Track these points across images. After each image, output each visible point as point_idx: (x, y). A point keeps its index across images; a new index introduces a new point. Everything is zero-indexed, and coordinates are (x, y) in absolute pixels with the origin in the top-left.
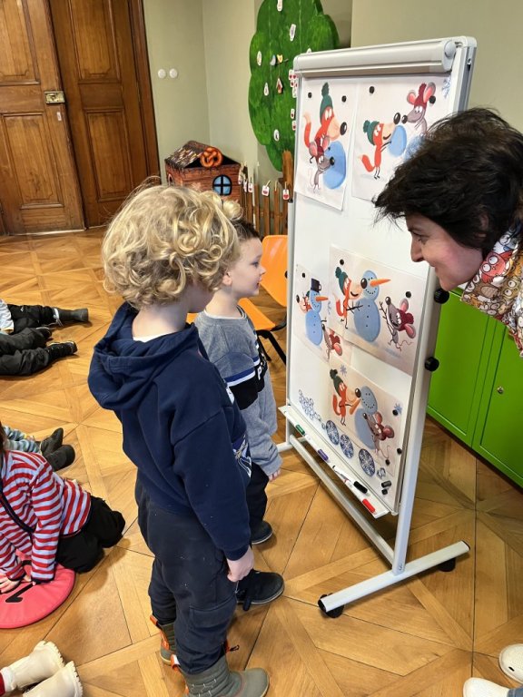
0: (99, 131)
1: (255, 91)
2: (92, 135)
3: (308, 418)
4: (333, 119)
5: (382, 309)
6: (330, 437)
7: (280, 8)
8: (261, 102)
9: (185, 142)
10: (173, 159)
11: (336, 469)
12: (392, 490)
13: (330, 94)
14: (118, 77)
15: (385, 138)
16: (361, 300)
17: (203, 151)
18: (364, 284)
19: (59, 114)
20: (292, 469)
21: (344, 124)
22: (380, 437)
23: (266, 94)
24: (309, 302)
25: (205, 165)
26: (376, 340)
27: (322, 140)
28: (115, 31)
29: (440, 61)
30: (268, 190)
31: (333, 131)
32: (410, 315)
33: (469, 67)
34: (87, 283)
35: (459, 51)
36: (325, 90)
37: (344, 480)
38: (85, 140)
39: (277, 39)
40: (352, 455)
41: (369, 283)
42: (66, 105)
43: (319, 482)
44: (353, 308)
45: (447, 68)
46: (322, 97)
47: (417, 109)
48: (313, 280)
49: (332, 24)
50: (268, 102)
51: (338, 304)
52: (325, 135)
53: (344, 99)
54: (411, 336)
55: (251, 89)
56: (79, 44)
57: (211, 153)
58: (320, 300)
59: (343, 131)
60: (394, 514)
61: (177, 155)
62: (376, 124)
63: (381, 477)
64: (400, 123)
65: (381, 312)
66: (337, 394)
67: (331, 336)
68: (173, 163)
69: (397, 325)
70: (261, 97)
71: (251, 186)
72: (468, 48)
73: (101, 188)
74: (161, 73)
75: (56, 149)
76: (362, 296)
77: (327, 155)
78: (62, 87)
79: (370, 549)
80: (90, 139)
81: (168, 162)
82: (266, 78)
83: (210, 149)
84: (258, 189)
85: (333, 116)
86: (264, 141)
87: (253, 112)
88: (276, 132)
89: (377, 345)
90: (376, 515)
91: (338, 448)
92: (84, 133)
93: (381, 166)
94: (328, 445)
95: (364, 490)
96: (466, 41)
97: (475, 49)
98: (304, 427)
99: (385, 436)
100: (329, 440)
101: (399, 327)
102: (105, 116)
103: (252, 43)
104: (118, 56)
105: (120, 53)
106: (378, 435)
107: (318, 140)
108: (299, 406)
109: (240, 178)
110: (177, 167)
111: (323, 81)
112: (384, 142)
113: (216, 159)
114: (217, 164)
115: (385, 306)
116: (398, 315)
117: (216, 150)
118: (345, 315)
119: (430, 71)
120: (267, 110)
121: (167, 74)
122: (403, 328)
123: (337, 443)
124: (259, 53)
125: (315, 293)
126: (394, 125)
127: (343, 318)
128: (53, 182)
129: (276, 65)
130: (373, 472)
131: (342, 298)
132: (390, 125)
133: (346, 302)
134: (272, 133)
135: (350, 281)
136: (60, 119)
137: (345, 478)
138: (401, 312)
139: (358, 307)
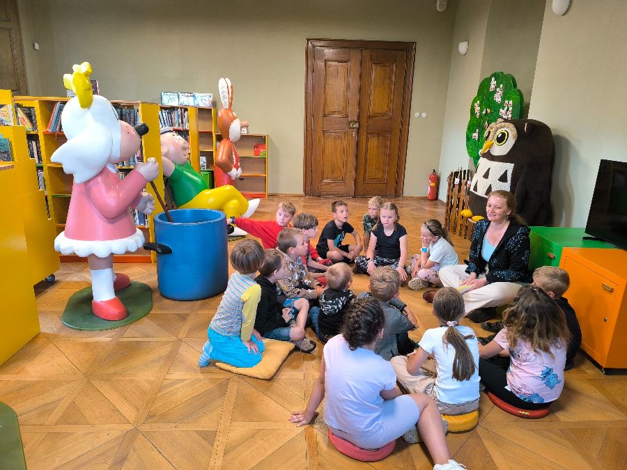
0: (373, 144)
1: (471, 127)
2: (369, 146)
19: (354, 133)
28: (394, 92)
38: (364, 149)
39: (488, 100)
42: (359, 129)
49: (521, 95)
73: (367, 175)
74: (417, 115)
78: (359, 119)
80: (367, 148)
86: (472, 156)
87: (468, 139)
102: (378, 136)
105: (394, 104)
121: (420, 115)
129: (486, 114)
134: (478, 151)
136: (354, 136)
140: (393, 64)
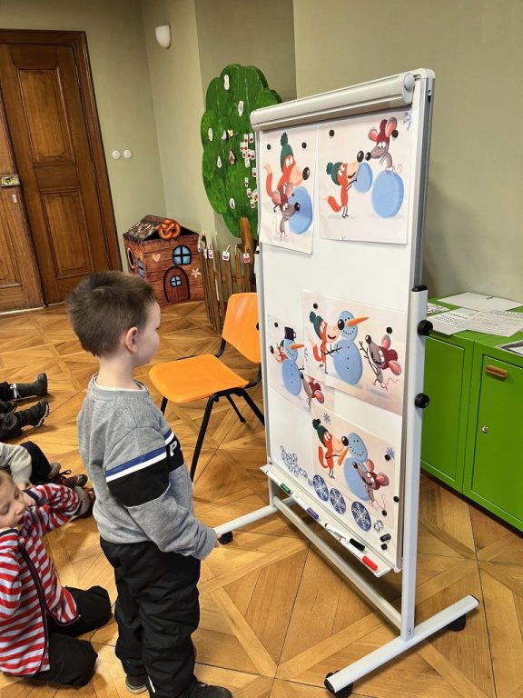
0: (55, 210)
1: (208, 165)
2: (49, 215)
3: (292, 475)
4: (294, 167)
5: (363, 349)
6: (318, 493)
7: (227, 86)
8: (215, 174)
9: (143, 217)
10: (132, 233)
11: (328, 527)
12: (392, 544)
13: (290, 142)
14: (73, 159)
15: (350, 177)
16: (340, 342)
17: (161, 223)
18: (341, 326)
19: (14, 196)
20: (279, 534)
21: (307, 169)
22: (374, 485)
23: (219, 166)
24: (285, 352)
25: (163, 236)
26: (360, 381)
27: (284, 187)
28: (68, 118)
29: (400, 95)
30: (228, 255)
31: (295, 177)
32: (394, 351)
33: (429, 99)
34: (48, 359)
35: (418, 84)
36: (284, 140)
37: (338, 539)
38: (42, 220)
39: (226, 116)
40: (344, 510)
41: (346, 323)
42: (21, 188)
43: (310, 545)
44: (332, 351)
45: (408, 101)
46: (281, 147)
47: (380, 145)
48: (286, 328)
49: (278, 98)
50: (221, 174)
51: (315, 349)
52: (288, 183)
53: (304, 145)
54: (397, 373)
55: (204, 162)
56: (32, 129)
57: (168, 225)
58: (295, 348)
59: (306, 175)
60: (397, 570)
61: (135, 229)
62: (339, 164)
63: (378, 530)
64: (364, 161)
65: (362, 352)
66: (322, 446)
67: (311, 384)
68: (131, 237)
69: (380, 364)
70: (214, 169)
71: (211, 253)
72: (427, 79)
73: (59, 265)
74: (115, 154)
75: (13, 230)
76: (340, 338)
77: (292, 202)
78: (17, 170)
79: (372, 614)
80: (46, 220)
81: (126, 236)
82: (218, 152)
83: (167, 222)
84: (218, 255)
85: (294, 163)
86: (220, 211)
87: (207, 184)
88: (232, 200)
89: (360, 387)
90: (378, 574)
91: (328, 504)
92: (40, 214)
93: (348, 204)
94: (316, 501)
95: (361, 547)
96: (424, 73)
97: (434, 80)
98: (290, 486)
99: (378, 485)
100: (317, 497)
101: (383, 365)
102: (61, 196)
103: (203, 121)
104: (72, 141)
105: (74, 137)
106: (371, 484)
107: (280, 188)
108: (282, 464)
109: (199, 246)
110: (136, 241)
111: (281, 132)
112: (349, 180)
113: (174, 231)
114: (175, 235)
115: (366, 345)
116: (381, 352)
117: (174, 222)
118: (324, 359)
119: (391, 106)
120: (221, 181)
121: (122, 156)
122: (387, 366)
123: (326, 499)
124: (210, 130)
125: (290, 341)
126: (358, 164)
127: (321, 363)
128: (9, 263)
129: (227, 139)
130: (368, 527)
131: (319, 342)
132: (354, 164)
133: (323, 346)
134: (228, 201)
135: (326, 324)
136: (15, 201)
137: (339, 536)
138: (383, 349)
139: (336, 350)
140: (55, 69)
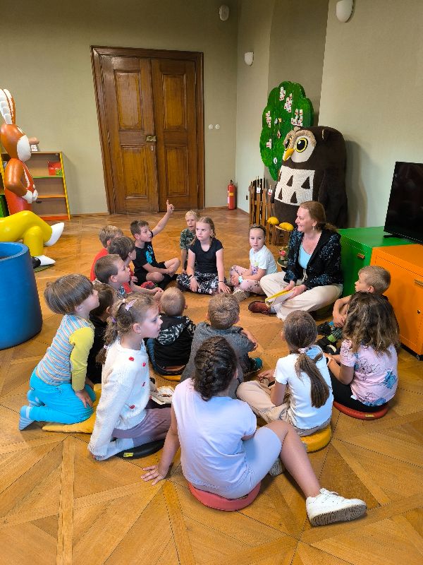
0: (172, 156)
1: (264, 137)
2: (168, 160)
14: (186, 128)
56: (166, 110)
73: (170, 189)
74: (210, 127)
82: (271, 130)
86: (268, 165)
92: (164, 159)
102: (176, 149)
103: (265, 111)
105: (188, 115)
121: (214, 128)
129: (278, 123)
134: (273, 160)
136: (152, 150)
140: (183, 75)
